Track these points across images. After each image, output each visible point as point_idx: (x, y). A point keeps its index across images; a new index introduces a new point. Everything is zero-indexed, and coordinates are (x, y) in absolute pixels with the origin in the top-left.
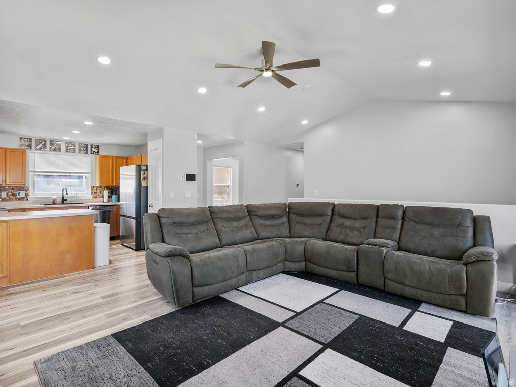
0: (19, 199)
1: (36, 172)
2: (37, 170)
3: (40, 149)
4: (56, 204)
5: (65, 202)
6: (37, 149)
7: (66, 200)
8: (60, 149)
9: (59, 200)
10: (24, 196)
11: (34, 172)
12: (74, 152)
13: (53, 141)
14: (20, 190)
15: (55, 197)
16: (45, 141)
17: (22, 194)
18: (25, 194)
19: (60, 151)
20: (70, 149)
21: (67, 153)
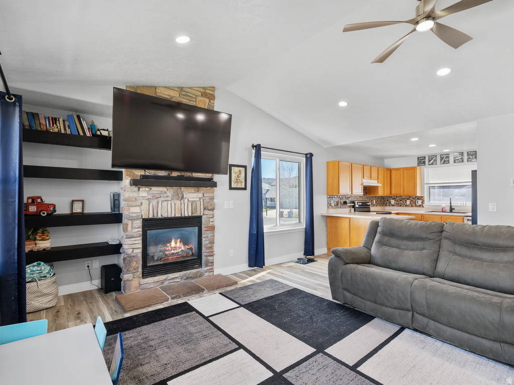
0: (418, 206)
1: (430, 184)
2: (431, 182)
3: (432, 164)
4: (445, 212)
5: (453, 211)
6: (429, 164)
7: (454, 209)
8: (448, 161)
9: (448, 209)
10: (421, 204)
11: (428, 184)
12: (463, 161)
13: (443, 155)
14: (418, 199)
15: (444, 205)
16: (436, 156)
17: (420, 202)
18: (422, 203)
19: (449, 163)
20: (458, 160)
21: (455, 164)
